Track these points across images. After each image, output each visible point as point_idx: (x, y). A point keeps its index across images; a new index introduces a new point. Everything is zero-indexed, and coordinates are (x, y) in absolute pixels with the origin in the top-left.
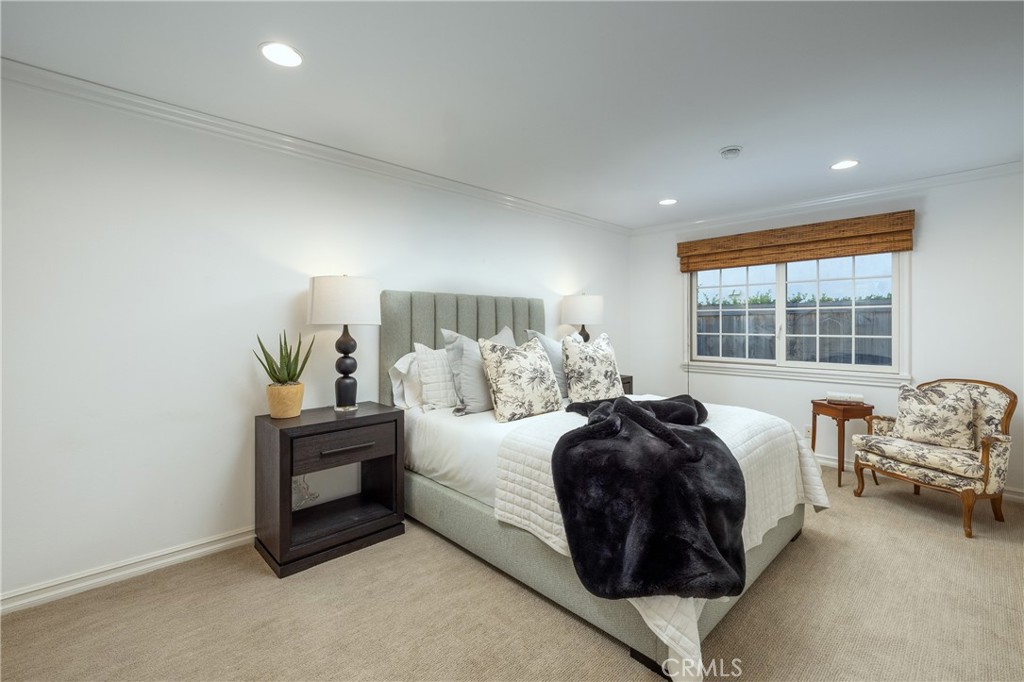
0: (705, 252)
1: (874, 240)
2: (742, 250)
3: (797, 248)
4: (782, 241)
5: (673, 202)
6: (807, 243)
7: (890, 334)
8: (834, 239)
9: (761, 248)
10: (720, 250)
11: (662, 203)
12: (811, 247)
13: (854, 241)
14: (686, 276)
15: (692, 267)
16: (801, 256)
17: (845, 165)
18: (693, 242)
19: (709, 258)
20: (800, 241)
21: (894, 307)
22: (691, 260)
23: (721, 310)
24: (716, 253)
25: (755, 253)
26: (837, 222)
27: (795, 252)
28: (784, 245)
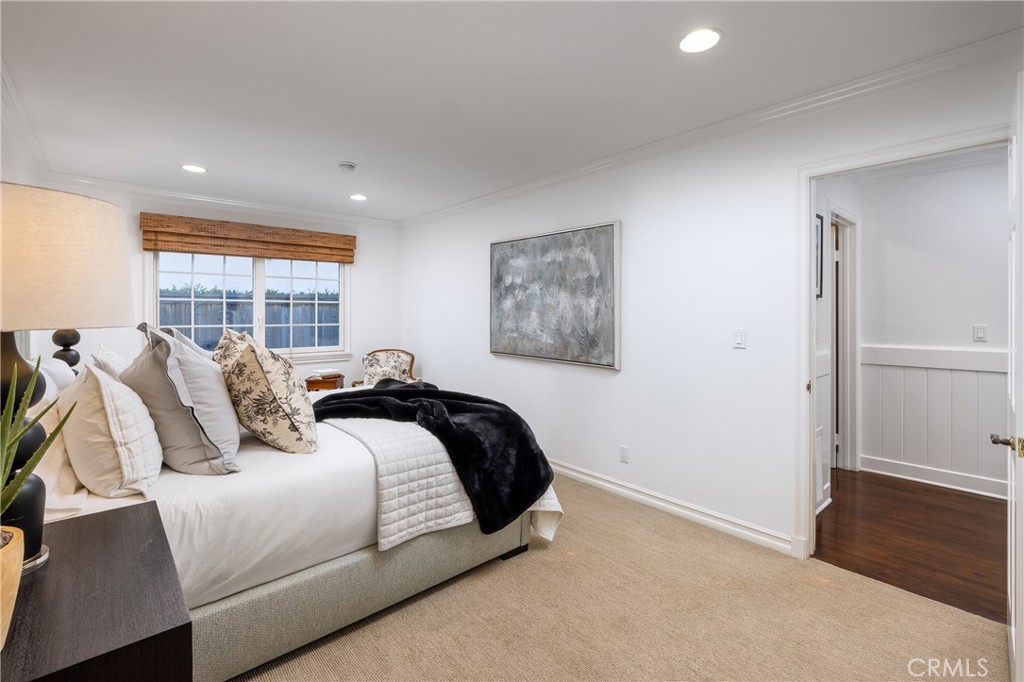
0: (183, 231)
1: (335, 252)
2: (226, 239)
3: (281, 247)
4: (268, 238)
5: (201, 170)
6: (288, 244)
7: (338, 322)
8: (308, 246)
9: (246, 240)
10: (203, 234)
11: (185, 167)
12: (292, 248)
13: (322, 251)
14: (150, 255)
15: (160, 245)
16: (283, 254)
17: (358, 198)
18: (165, 216)
19: (187, 239)
20: (284, 241)
21: (341, 302)
22: (160, 237)
23: (193, 300)
24: (195, 236)
25: (241, 244)
26: (312, 232)
27: (278, 250)
28: (269, 242)
